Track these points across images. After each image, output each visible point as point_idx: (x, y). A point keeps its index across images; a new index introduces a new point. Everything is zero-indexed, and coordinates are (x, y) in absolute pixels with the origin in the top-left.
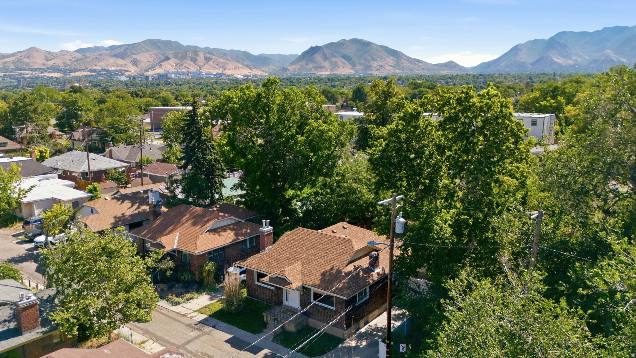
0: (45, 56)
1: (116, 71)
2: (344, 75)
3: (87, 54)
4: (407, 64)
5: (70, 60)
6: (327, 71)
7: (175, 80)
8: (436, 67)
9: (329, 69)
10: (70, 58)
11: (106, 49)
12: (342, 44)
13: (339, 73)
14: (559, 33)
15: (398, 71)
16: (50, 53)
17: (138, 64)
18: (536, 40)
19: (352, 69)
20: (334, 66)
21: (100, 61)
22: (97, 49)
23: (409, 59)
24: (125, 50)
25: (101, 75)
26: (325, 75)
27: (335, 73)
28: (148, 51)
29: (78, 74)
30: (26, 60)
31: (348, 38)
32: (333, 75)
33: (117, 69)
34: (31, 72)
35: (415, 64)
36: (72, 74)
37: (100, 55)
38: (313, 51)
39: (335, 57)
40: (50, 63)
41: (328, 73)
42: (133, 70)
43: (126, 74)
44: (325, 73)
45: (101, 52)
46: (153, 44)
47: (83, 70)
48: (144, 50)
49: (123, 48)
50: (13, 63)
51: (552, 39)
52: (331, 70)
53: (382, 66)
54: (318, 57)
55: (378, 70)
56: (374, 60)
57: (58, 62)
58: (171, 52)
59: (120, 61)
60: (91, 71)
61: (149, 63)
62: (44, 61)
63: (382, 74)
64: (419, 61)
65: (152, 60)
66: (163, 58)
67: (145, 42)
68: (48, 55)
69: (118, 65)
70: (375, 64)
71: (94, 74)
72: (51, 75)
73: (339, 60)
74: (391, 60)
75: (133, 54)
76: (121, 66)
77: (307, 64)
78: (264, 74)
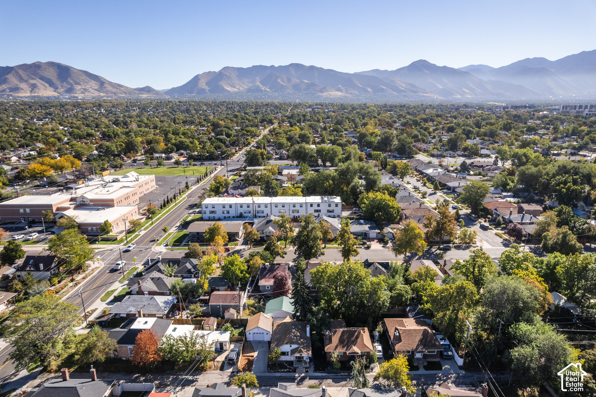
4: (110, 88)
6: (26, 92)
9: (29, 91)
12: (37, 66)
23: (110, 83)
26: (26, 97)
35: (117, 88)
38: (4, 70)
41: (28, 94)
44: (24, 95)
52: (31, 91)
54: (12, 78)
63: (88, 97)
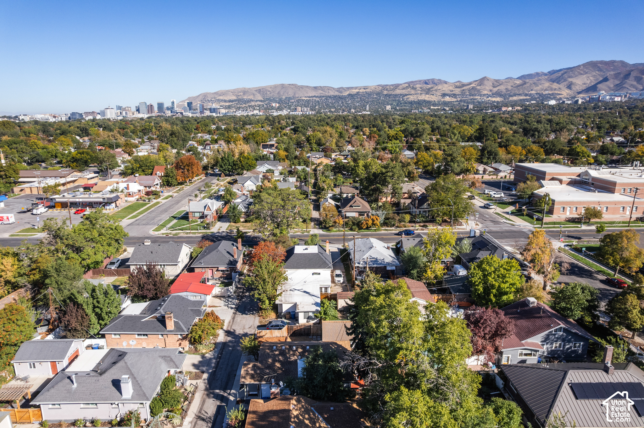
0: (493, 84)
1: (549, 94)
3: (527, 81)
5: (512, 86)
10: (512, 84)
11: (545, 74)
16: (497, 81)
17: (573, 87)
21: (537, 86)
22: (537, 74)
24: (563, 74)
25: (535, 99)
28: (586, 73)
29: (515, 98)
30: (478, 87)
33: (550, 92)
34: (479, 97)
36: (511, 99)
37: (540, 80)
40: (495, 90)
42: (566, 93)
43: (558, 97)
45: (540, 78)
46: (593, 65)
47: (520, 94)
48: (582, 72)
49: (561, 73)
50: (469, 90)
57: (502, 88)
59: (555, 85)
60: (526, 95)
61: (585, 86)
62: (491, 88)
65: (588, 82)
66: (601, 79)
67: (584, 65)
68: (495, 83)
69: (552, 90)
71: (528, 97)
72: (494, 99)
75: (570, 77)
76: (555, 89)
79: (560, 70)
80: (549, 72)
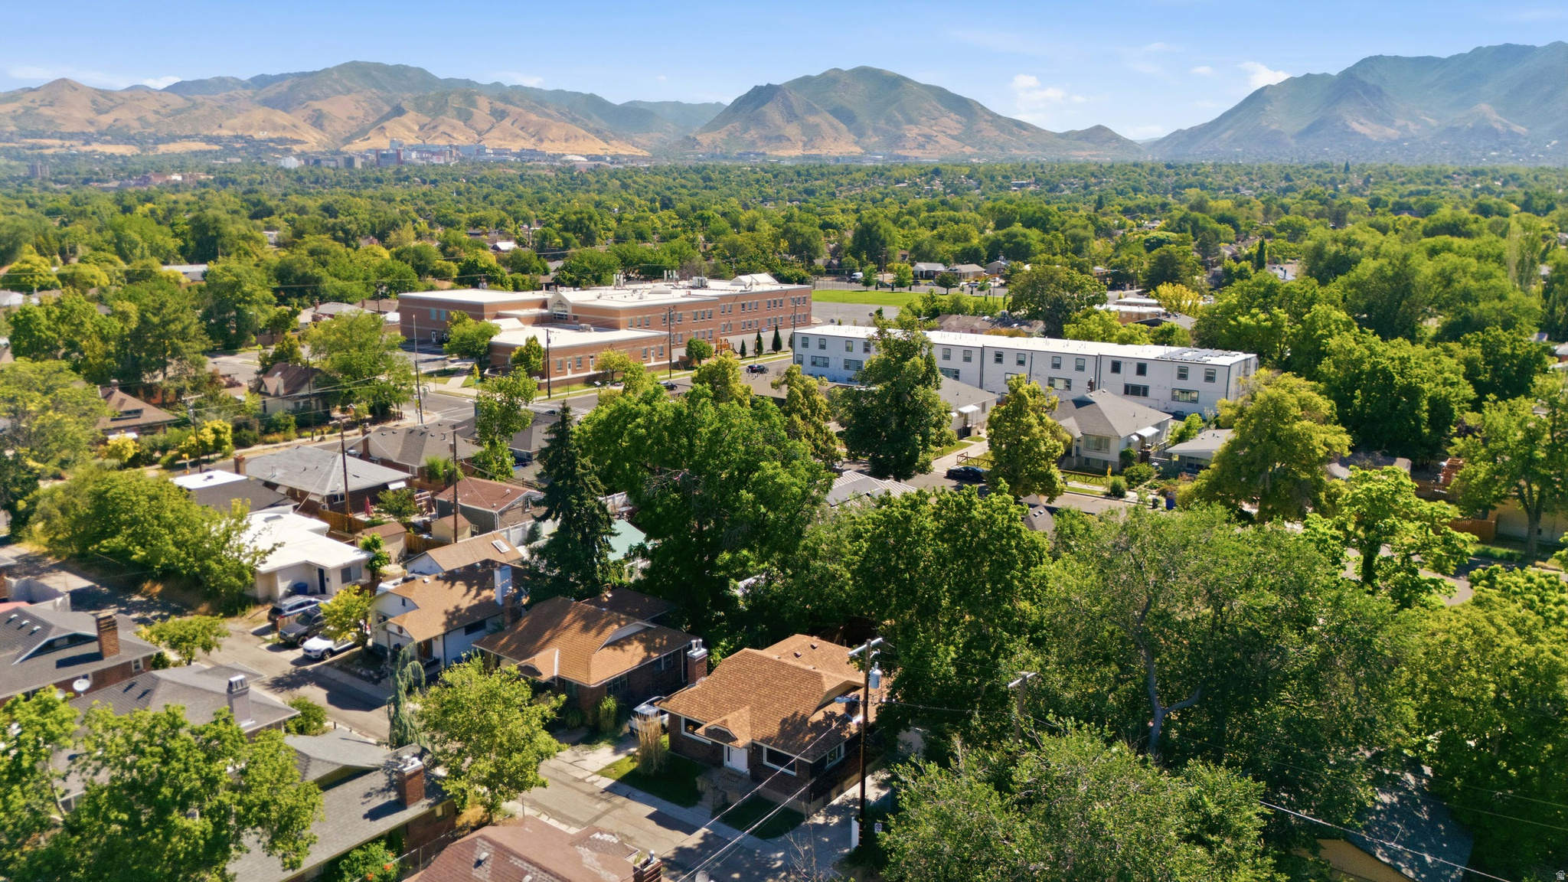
0: (94, 102)
1: (271, 140)
2: (837, 160)
3: (199, 98)
4: (990, 132)
5: (157, 112)
6: (794, 147)
7: (420, 169)
8: (1063, 142)
9: (800, 144)
10: (157, 106)
11: (245, 85)
12: (831, 80)
13: (824, 152)
14: (1365, 60)
15: (968, 150)
16: (105, 94)
17: (326, 123)
18: (1308, 76)
19: (856, 143)
20: (812, 134)
21: (230, 115)
22: (222, 83)
23: (995, 119)
24: (291, 88)
25: (235, 152)
26: (791, 158)
27: (814, 152)
28: (349, 91)
29: (177, 148)
30: (47, 111)
31: (847, 66)
32: (809, 157)
33: (274, 135)
34: (58, 142)
35: (1011, 133)
36: (162, 148)
37: (231, 99)
38: (761, 96)
39: (816, 112)
40: (106, 120)
41: (798, 152)
42: (313, 140)
43: (297, 148)
44: (789, 154)
45: (232, 93)
46: (361, 73)
47: (188, 137)
48: (339, 88)
49: (287, 84)
50: (14, 118)
51: (1348, 75)
52: (805, 145)
53: (929, 138)
54: (772, 112)
55: (921, 146)
56: (910, 121)
57: (125, 116)
58: (408, 95)
59: (280, 117)
60: (209, 140)
61: (354, 123)
62: (92, 115)
63: (930, 157)
64: (1020, 125)
65: (360, 114)
66: (387, 109)
67: (341, 69)
68: (102, 100)
69: (275, 127)
70: (912, 132)
71: (216, 147)
72: (109, 149)
73: (823, 120)
74: (952, 122)
75: (312, 98)
76: (284, 128)
77: (746, 130)
78: (640, 153)
79: (282, 77)
80: (254, 80)
